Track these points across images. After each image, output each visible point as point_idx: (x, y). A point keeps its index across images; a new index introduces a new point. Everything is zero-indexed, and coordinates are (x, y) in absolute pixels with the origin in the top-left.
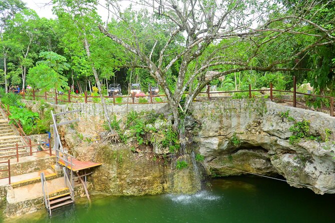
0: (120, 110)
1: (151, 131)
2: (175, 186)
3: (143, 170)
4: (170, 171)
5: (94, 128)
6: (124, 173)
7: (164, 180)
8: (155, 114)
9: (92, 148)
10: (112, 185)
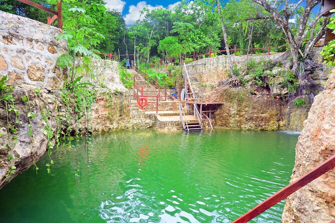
0: (240, 60)
1: (269, 76)
2: (291, 124)
3: (261, 108)
4: (287, 110)
5: (216, 78)
6: (243, 111)
7: (280, 117)
8: (273, 63)
9: (216, 92)
10: (232, 120)
